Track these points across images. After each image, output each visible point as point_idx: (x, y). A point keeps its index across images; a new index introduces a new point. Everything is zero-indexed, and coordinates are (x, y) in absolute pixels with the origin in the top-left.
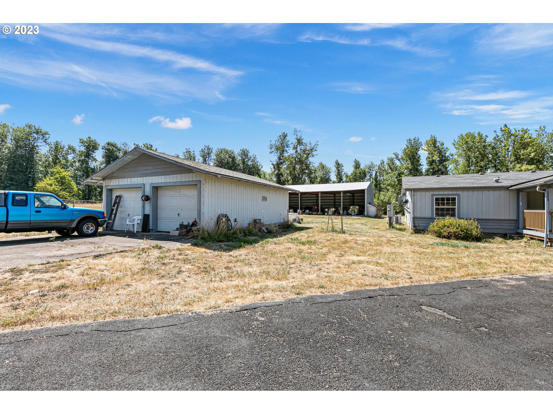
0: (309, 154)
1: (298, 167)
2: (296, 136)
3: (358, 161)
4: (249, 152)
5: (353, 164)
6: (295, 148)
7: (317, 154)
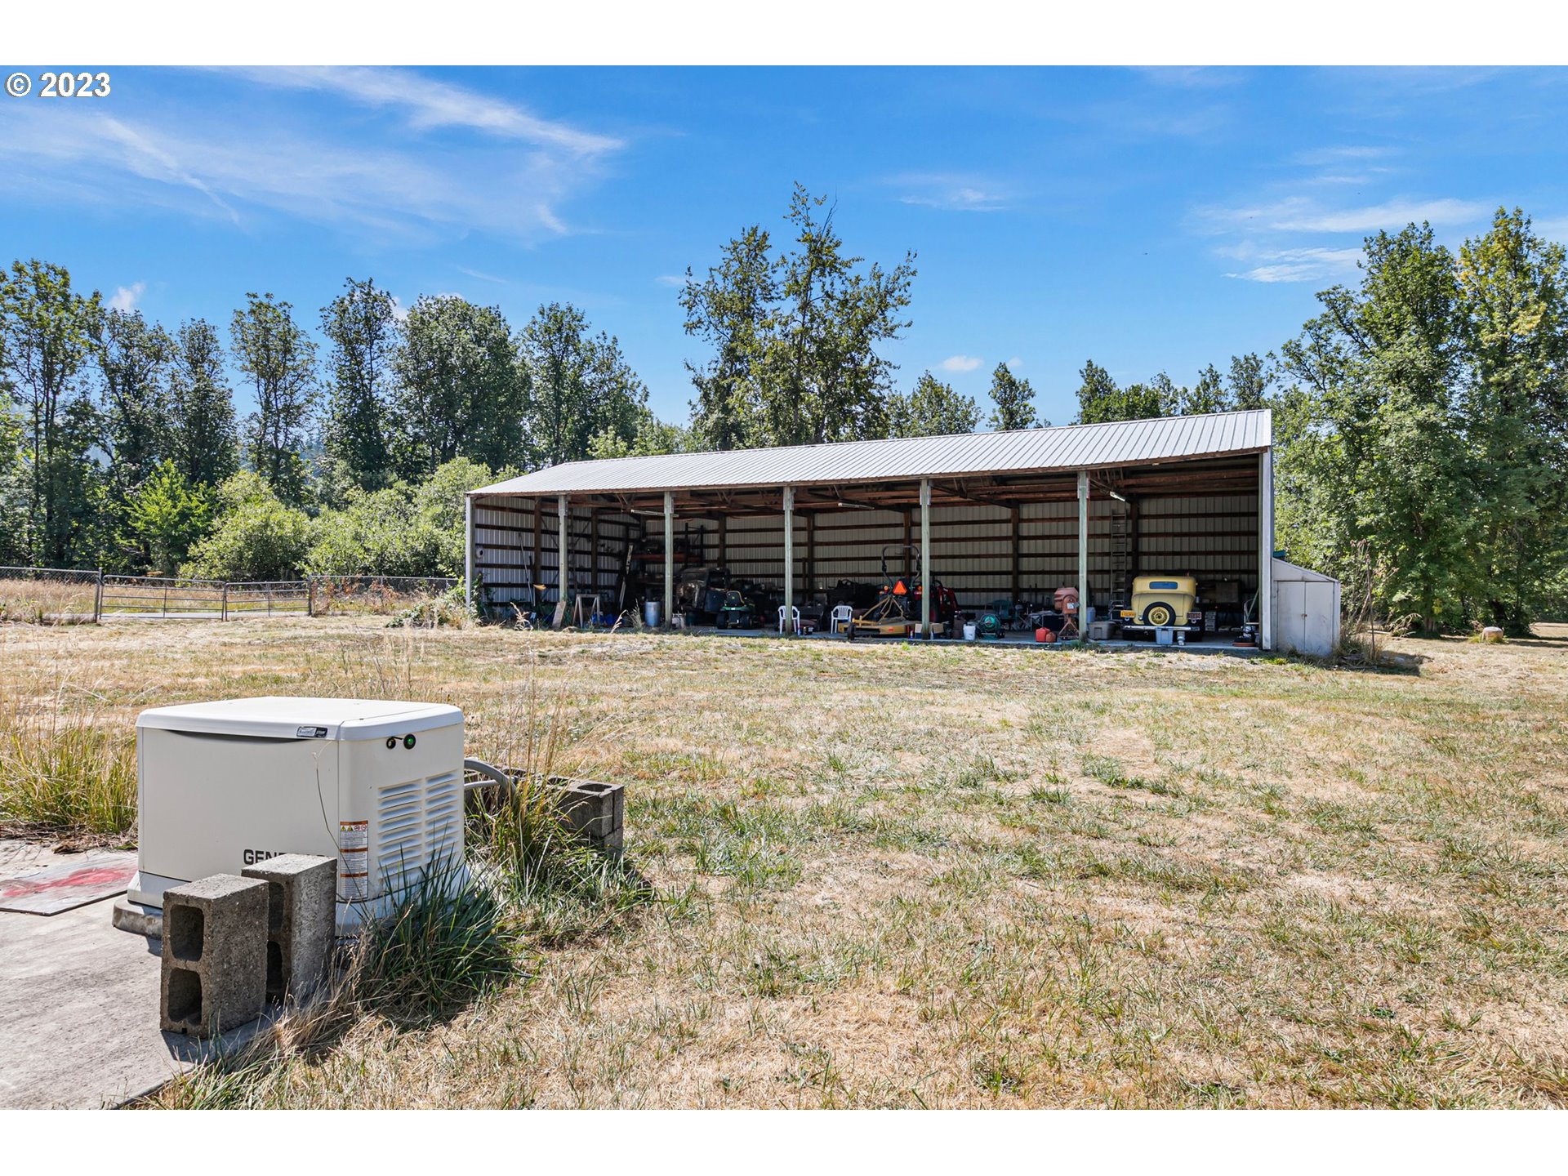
0: (868, 320)
1: (814, 386)
2: (802, 224)
3: (1103, 371)
4: (584, 322)
5: (1080, 383)
6: (800, 289)
7: (909, 325)
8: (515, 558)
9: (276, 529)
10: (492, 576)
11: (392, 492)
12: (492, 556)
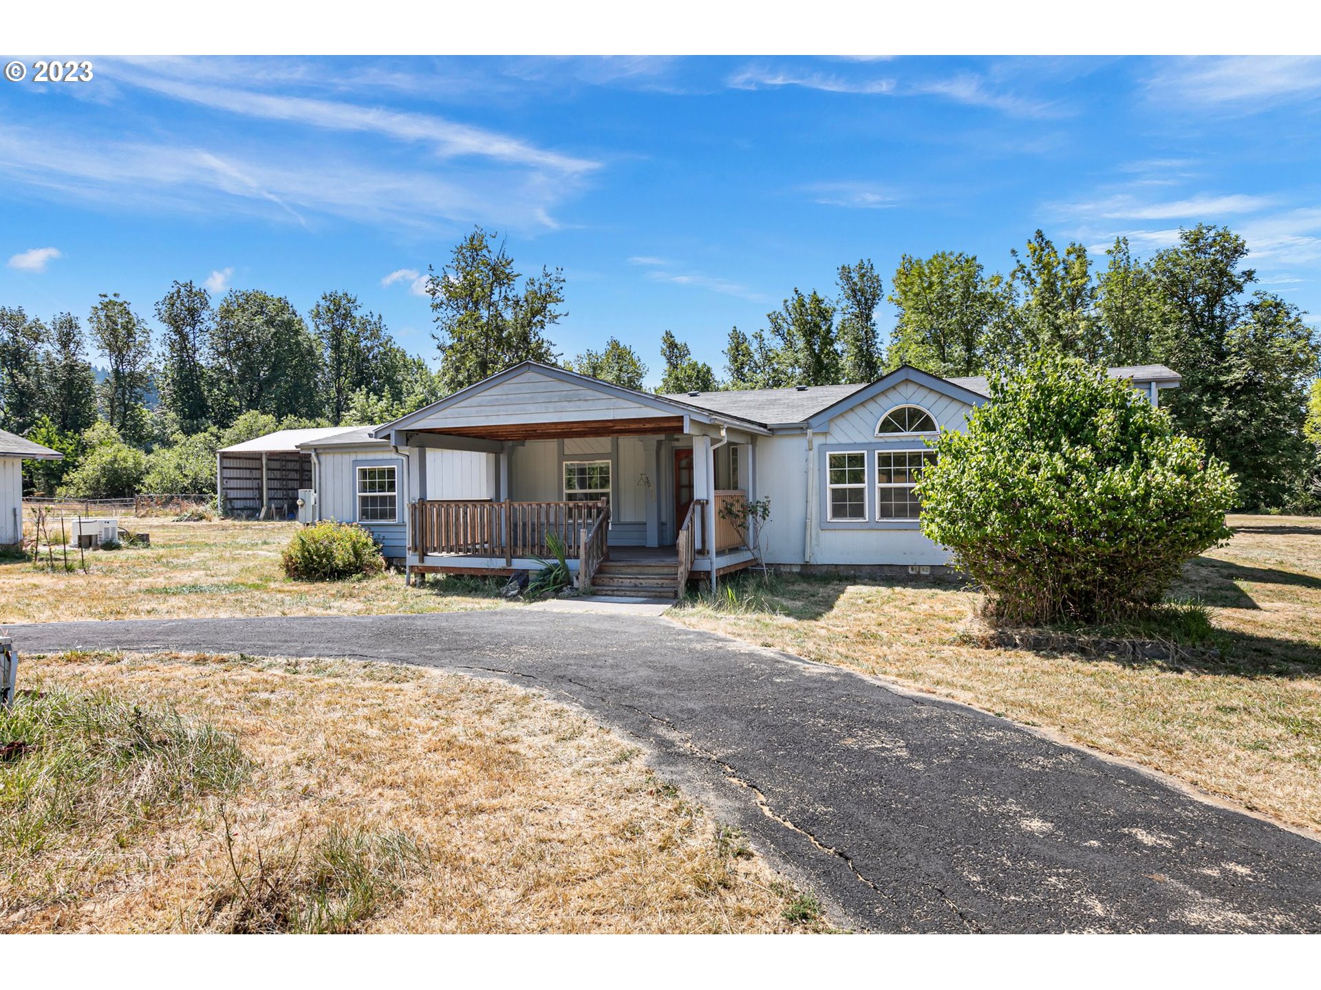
8: (248, 484)
9: (122, 463)
10: (232, 494)
11: (207, 434)
12: (233, 484)
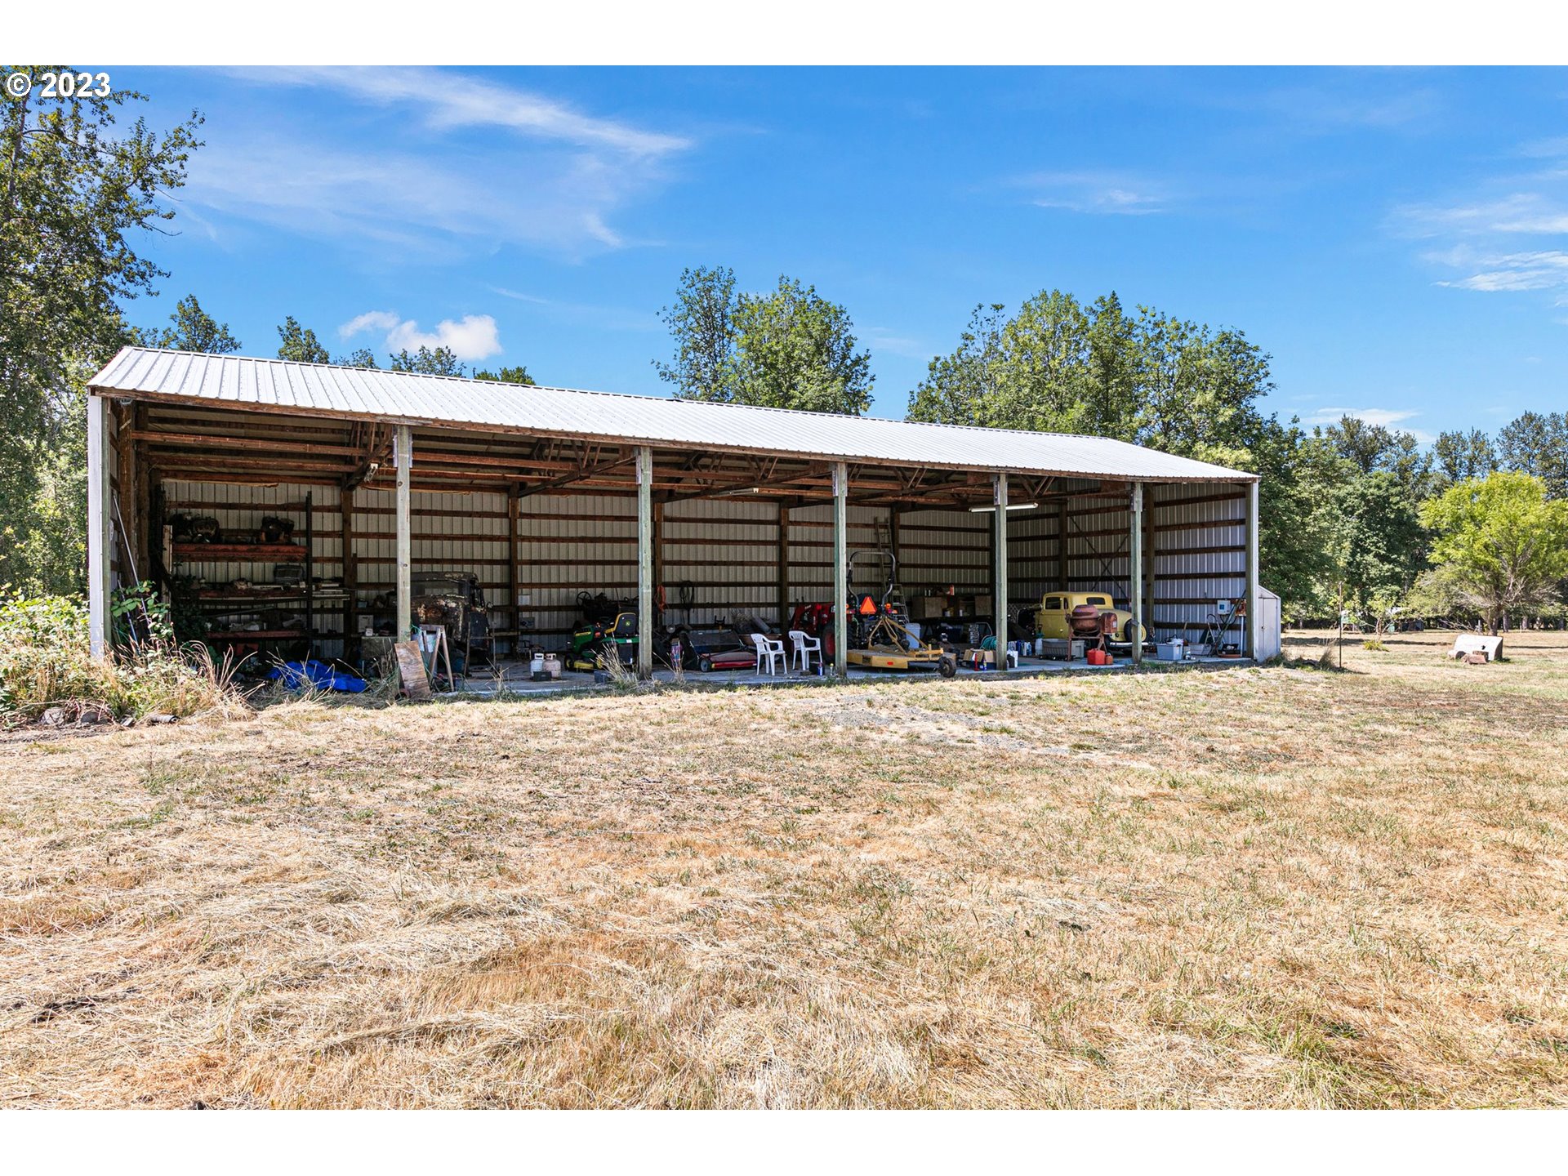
7: (170, 216)
